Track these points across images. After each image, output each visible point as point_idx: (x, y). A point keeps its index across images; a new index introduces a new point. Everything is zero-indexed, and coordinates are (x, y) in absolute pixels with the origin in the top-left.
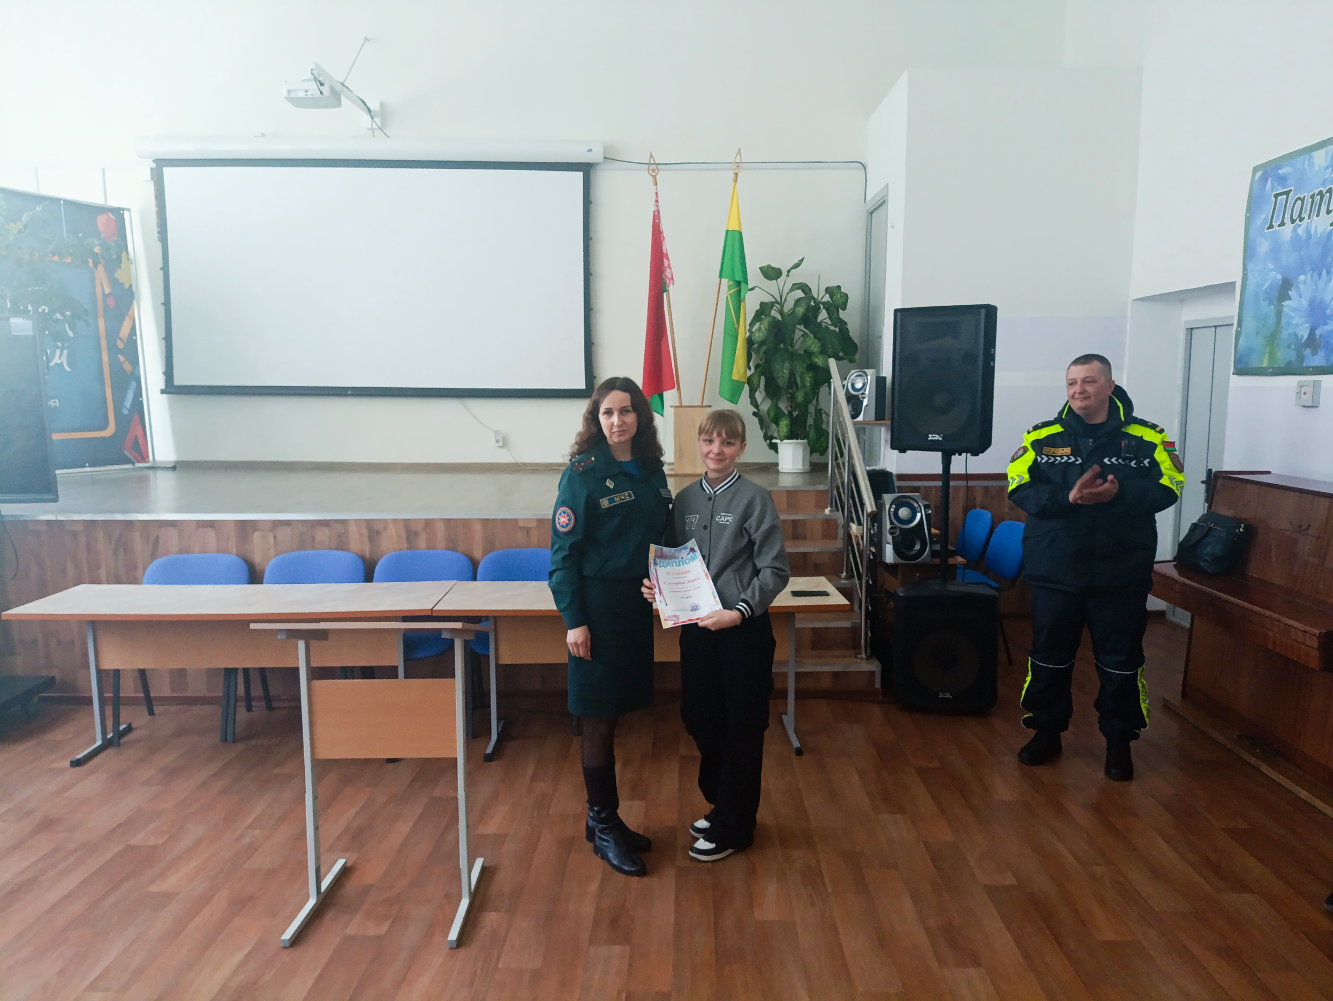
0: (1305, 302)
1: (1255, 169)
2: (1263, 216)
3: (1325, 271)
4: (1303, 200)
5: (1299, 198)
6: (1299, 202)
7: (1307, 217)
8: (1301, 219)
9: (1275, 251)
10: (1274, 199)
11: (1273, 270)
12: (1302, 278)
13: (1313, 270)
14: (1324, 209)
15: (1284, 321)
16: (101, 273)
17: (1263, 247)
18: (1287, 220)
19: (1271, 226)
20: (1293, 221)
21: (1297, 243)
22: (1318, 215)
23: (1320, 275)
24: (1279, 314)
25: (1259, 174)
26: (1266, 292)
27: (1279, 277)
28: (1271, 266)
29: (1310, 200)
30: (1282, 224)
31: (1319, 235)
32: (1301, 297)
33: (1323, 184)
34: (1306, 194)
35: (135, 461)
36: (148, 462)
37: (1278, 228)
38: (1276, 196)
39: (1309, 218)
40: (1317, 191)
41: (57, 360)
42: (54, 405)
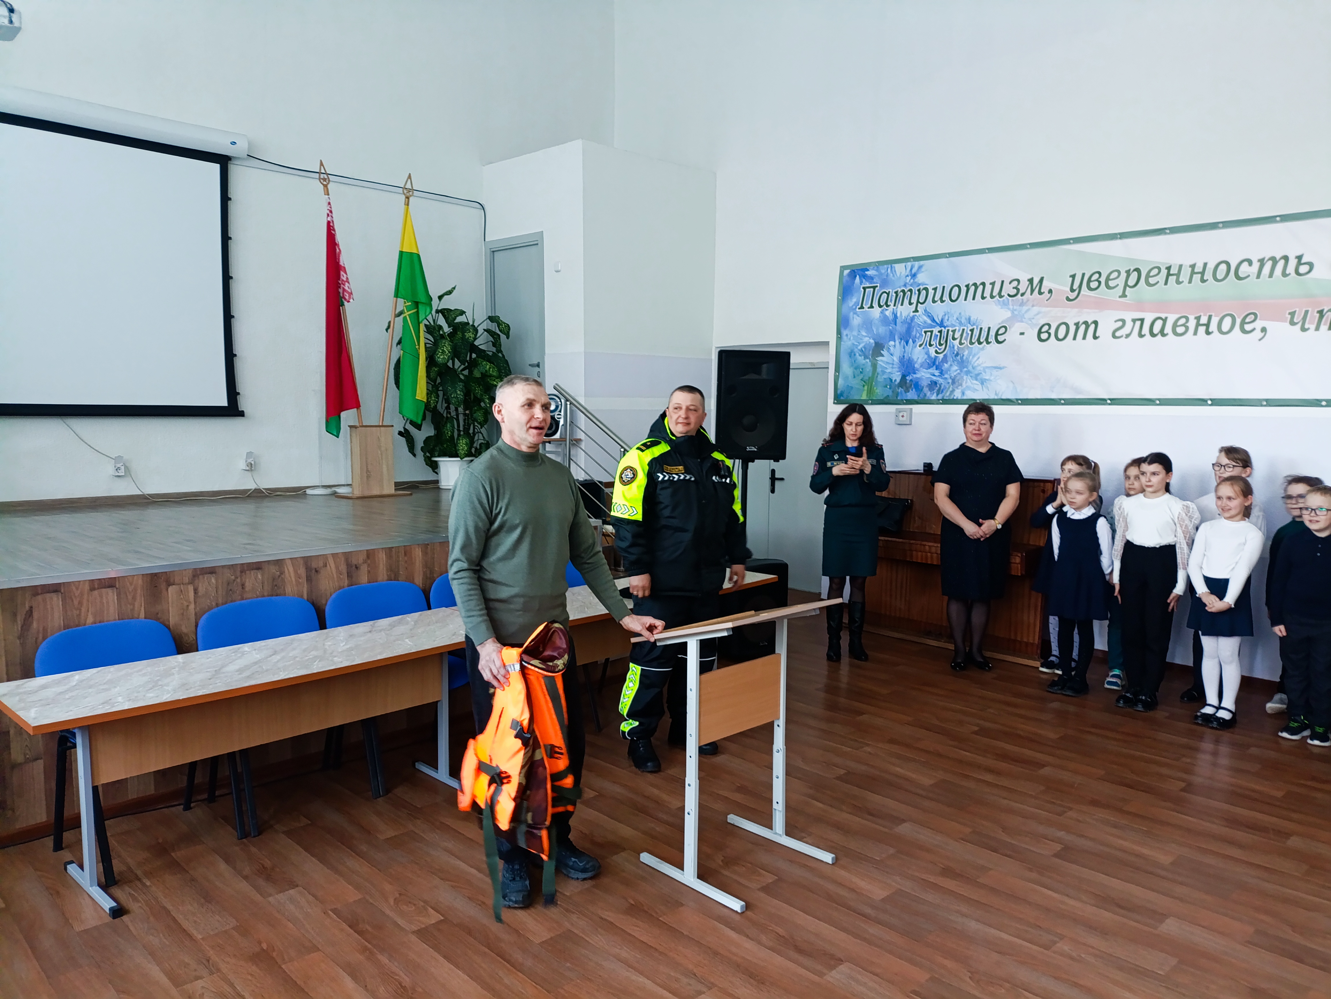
0: (895, 359)
1: (843, 268)
2: (854, 300)
3: (911, 340)
4: (888, 294)
5: (885, 292)
6: (885, 295)
7: (892, 304)
8: (888, 306)
9: (867, 324)
10: (863, 290)
11: (866, 336)
12: (892, 343)
13: (901, 339)
14: (906, 302)
15: (879, 370)
17: (856, 321)
18: (875, 304)
19: (862, 307)
20: (880, 306)
21: (885, 320)
22: (902, 305)
23: (907, 343)
24: (874, 366)
25: (846, 272)
26: (861, 350)
27: (872, 341)
28: (864, 334)
29: (894, 295)
30: (872, 307)
31: (903, 318)
32: (892, 355)
33: (905, 286)
34: (891, 290)
37: (867, 309)
38: (864, 288)
39: (895, 305)
40: (899, 290)
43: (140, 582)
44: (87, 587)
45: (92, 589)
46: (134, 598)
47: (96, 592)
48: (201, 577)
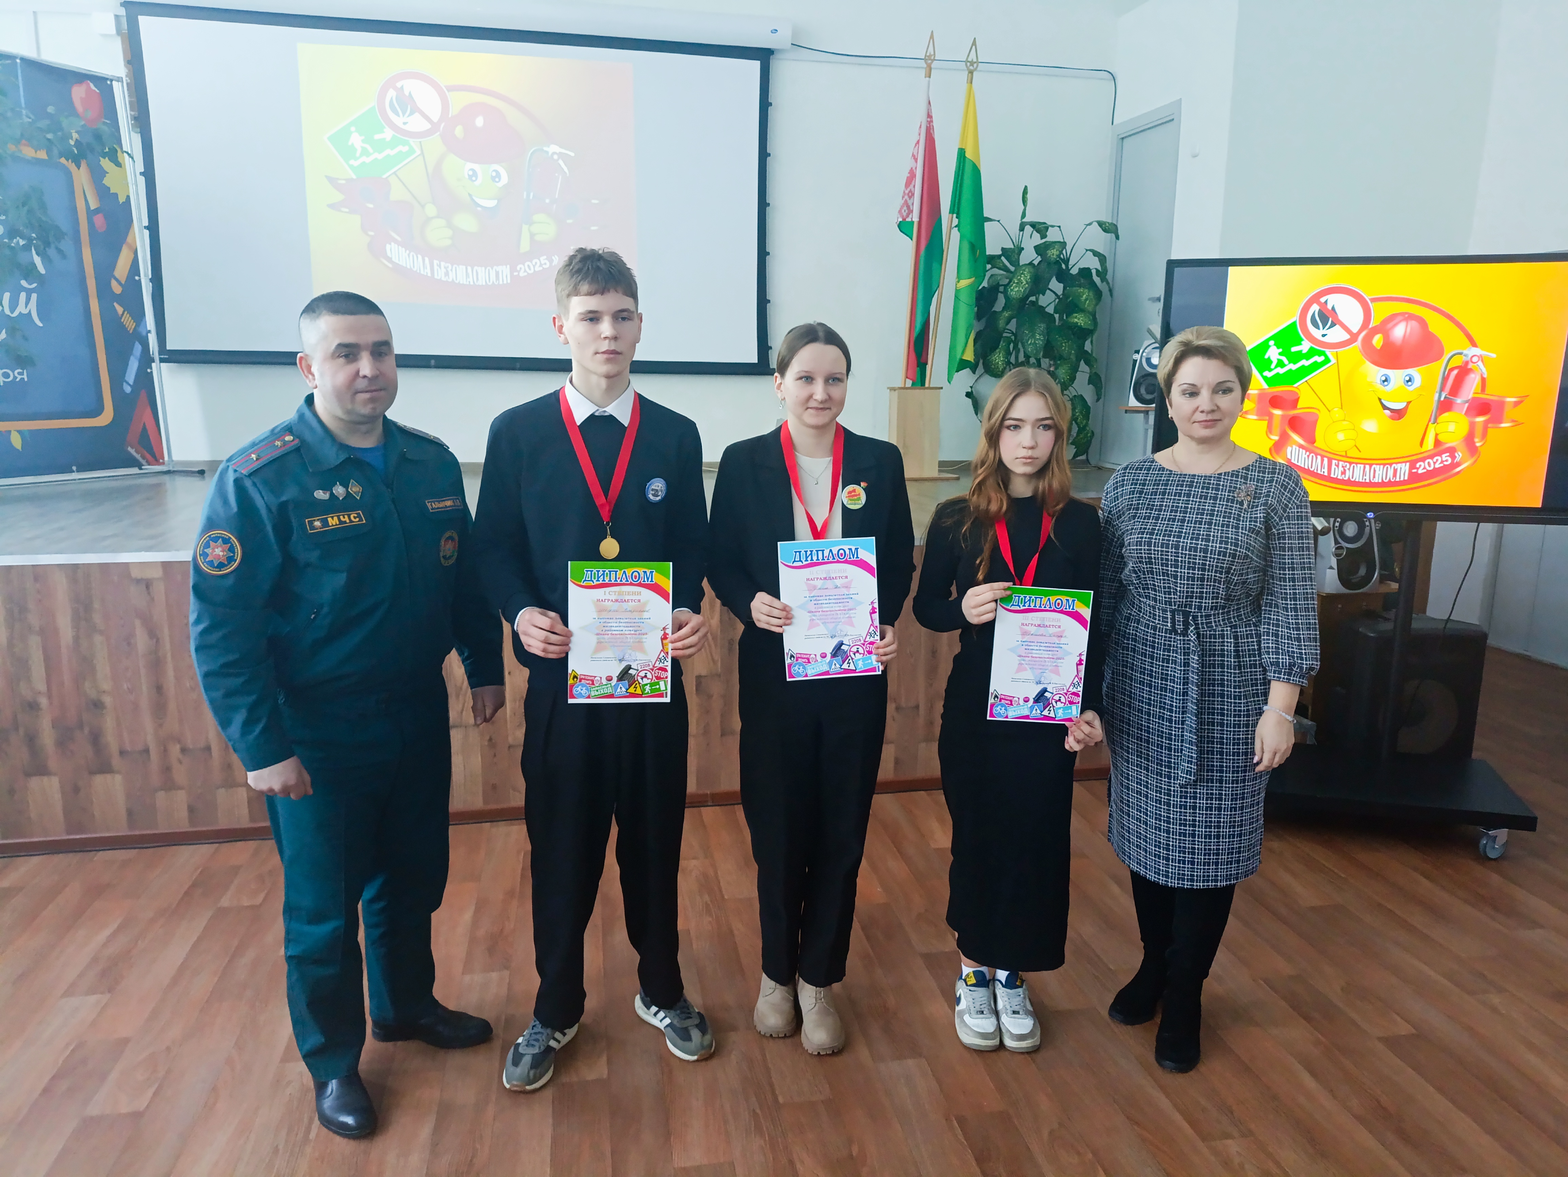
16: (81, 177)
35: (143, 462)
36: (163, 464)
41: (21, 309)
42: (19, 377)
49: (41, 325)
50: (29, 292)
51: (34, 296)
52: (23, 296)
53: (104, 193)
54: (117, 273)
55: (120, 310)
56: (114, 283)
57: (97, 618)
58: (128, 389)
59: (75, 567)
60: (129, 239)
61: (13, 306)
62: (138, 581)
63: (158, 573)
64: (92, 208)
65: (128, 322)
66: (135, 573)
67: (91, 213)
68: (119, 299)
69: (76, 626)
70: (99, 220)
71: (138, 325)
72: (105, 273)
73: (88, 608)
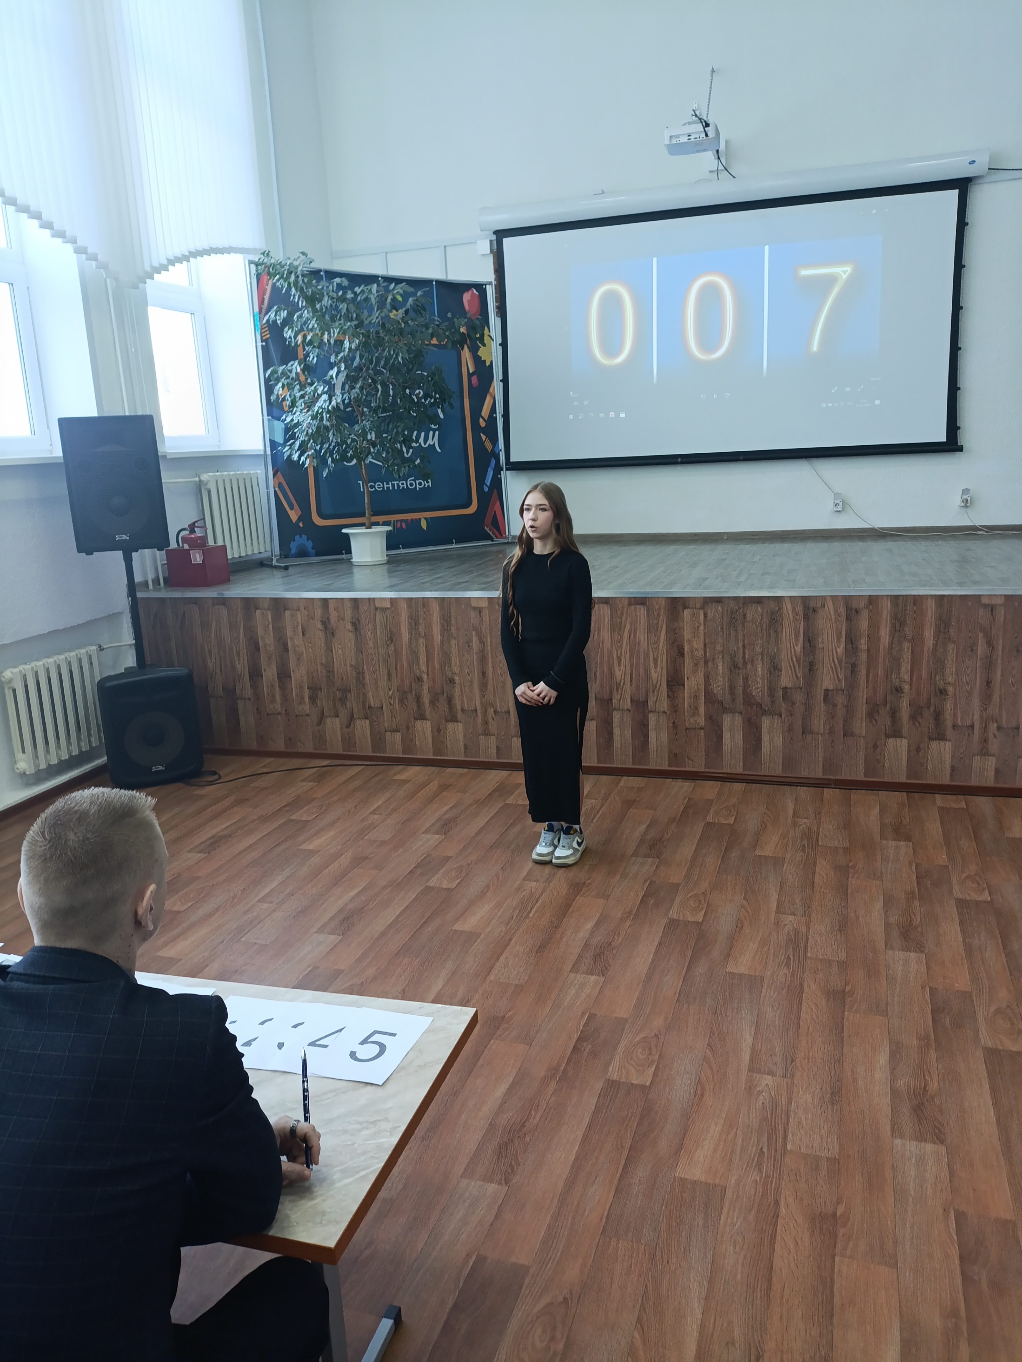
16: (466, 353)
35: (494, 536)
36: (505, 538)
41: (430, 442)
42: (427, 485)
43: (663, 603)
44: (626, 602)
45: (630, 604)
46: (659, 615)
47: (633, 607)
48: (710, 604)
49: (439, 451)
50: (434, 431)
51: (437, 433)
52: (431, 433)
53: (478, 361)
54: (483, 414)
55: (484, 437)
56: (481, 420)
57: (453, 630)
58: (486, 489)
59: (443, 599)
60: (491, 390)
61: (426, 440)
62: (475, 608)
63: (484, 604)
64: (471, 372)
65: (488, 445)
66: (474, 604)
67: (470, 375)
68: (484, 430)
69: (442, 635)
70: (474, 380)
71: (494, 447)
72: (476, 413)
73: (449, 624)
